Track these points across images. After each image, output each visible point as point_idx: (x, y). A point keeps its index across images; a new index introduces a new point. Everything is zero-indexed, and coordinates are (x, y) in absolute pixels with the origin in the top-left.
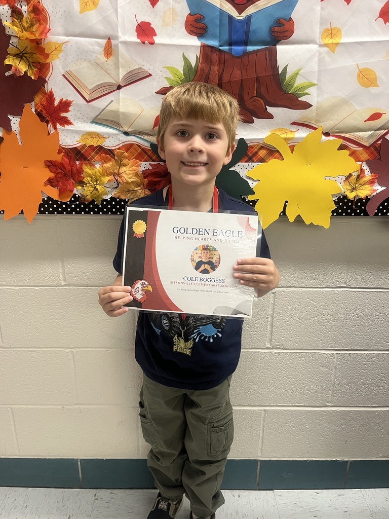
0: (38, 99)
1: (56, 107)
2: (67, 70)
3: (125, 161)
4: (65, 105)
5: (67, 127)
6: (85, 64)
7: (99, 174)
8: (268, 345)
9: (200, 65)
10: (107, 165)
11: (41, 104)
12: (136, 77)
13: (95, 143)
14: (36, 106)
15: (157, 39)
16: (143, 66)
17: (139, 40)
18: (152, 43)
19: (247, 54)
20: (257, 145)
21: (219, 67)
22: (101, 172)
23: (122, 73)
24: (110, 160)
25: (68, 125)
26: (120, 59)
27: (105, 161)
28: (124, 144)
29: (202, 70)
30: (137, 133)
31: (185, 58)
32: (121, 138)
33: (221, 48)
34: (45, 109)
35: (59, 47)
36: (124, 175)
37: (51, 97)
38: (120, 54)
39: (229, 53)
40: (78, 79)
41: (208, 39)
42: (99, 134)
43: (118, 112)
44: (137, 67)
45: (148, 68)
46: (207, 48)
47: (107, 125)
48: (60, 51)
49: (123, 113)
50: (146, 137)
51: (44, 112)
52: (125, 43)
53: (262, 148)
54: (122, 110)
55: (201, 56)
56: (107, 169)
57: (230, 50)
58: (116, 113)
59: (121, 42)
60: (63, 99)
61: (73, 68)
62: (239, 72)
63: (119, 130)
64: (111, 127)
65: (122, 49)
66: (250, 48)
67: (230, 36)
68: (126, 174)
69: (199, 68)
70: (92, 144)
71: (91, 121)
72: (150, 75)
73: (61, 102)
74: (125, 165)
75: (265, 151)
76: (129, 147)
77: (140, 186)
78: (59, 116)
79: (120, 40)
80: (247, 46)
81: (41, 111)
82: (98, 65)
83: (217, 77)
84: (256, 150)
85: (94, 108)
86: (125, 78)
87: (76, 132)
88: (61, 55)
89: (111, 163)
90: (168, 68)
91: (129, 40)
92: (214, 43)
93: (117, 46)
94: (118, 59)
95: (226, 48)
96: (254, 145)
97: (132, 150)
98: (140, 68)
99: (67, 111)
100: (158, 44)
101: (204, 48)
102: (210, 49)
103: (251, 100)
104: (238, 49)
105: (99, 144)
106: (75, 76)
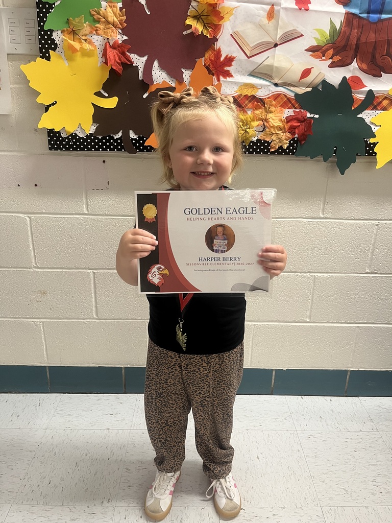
0: (209, 55)
1: (222, 62)
2: (235, 30)
3: (273, 109)
4: (229, 60)
5: (228, 79)
6: (250, 26)
7: (250, 120)
8: (368, 271)
9: (343, 28)
10: (257, 112)
11: (210, 59)
12: (290, 37)
13: (249, 92)
14: (205, 61)
15: (311, 7)
16: (298, 28)
17: (297, 7)
18: (307, 10)
19: (381, 20)
20: (382, 96)
21: (358, 30)
22: (252, 118)
23: (280, 33)
24: (260, 108)
25: (229, 77)
26: (280, 22)
27: (257, 108)
28: (273, 94)
29: (345, 32)
30: (286, 85)
31: (331, 22)
32: (271, 89)
33: (361, 15)
34: (212, 64)
35: (231, 11)
36: (270, 120)
37: (218, 53)
38: (280, 17)
39: (367, 19)
40: (243, 38)
41: (351, 8)
42: (253, 85)
43: (273, 66)
44: (292, 29)
45: (301, 29)
46: (350, 15)
47: (261, 78)
48: (232, 14)
49: (277, 68)
50: (292, 88)
51: (211, 66)
52: (286, 9)
53: (386, 98)
54: (275, 65)
55: (345, 21)
56: (257, 115)
57: (368, 17)
58: (271, 67)
59: (283, 8)
60: (228, 55)
61: (239, 29)
62: (373, 35)
63: (271, 82)
64: (264, 79)
65: (282, 14)
66: (384, 16)
67: (369, 6)
68: (273, 119)
69: (342, 30)
70: (247, 94)
71: (249, 74)
72: (302, 35)
73: (226, 57)
74: (271, 112)
75: (387, 101)
76: (277, 97)
77: (281, 130)
78: (223, 70)
79: (282, 6)
80: (381, 14)
81: (209, 65)
82: (261, 26)
83: (356, 38)
84: (381, 100)
85: (253, 63)
86: (281, 38)
87: (235, 83)
88: (232, 18)
89: (261, 110)
90: (317, 30)
91: (289, 7)
92: (355, 11)
93: (279, 11)
94: (278, 21)
95: (364, 15)
96: (380, 96)
97: (279, 99)
98: (295, 30)
99: (230, 65)
100: (311, 10)
101: (348, 14)
102: (352, 16)
103: (381, 58)
104: (374, 17)
105: (253, 93)
106: (241, 36)
